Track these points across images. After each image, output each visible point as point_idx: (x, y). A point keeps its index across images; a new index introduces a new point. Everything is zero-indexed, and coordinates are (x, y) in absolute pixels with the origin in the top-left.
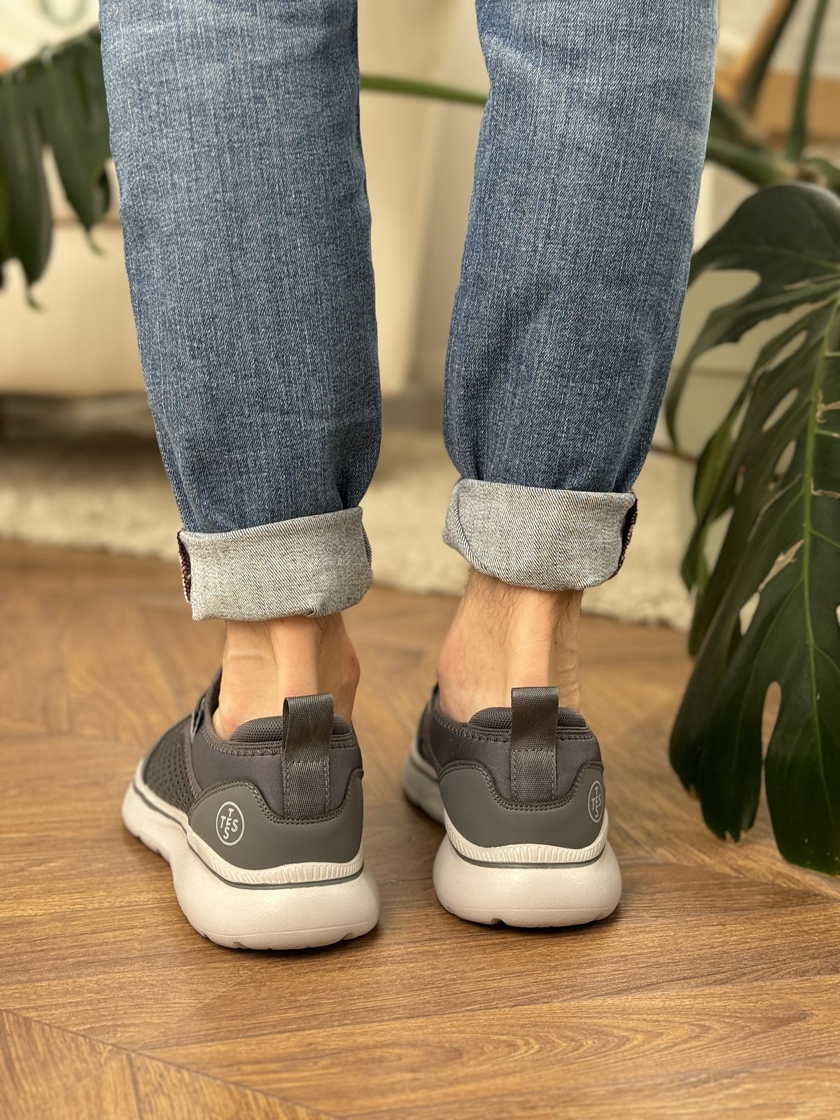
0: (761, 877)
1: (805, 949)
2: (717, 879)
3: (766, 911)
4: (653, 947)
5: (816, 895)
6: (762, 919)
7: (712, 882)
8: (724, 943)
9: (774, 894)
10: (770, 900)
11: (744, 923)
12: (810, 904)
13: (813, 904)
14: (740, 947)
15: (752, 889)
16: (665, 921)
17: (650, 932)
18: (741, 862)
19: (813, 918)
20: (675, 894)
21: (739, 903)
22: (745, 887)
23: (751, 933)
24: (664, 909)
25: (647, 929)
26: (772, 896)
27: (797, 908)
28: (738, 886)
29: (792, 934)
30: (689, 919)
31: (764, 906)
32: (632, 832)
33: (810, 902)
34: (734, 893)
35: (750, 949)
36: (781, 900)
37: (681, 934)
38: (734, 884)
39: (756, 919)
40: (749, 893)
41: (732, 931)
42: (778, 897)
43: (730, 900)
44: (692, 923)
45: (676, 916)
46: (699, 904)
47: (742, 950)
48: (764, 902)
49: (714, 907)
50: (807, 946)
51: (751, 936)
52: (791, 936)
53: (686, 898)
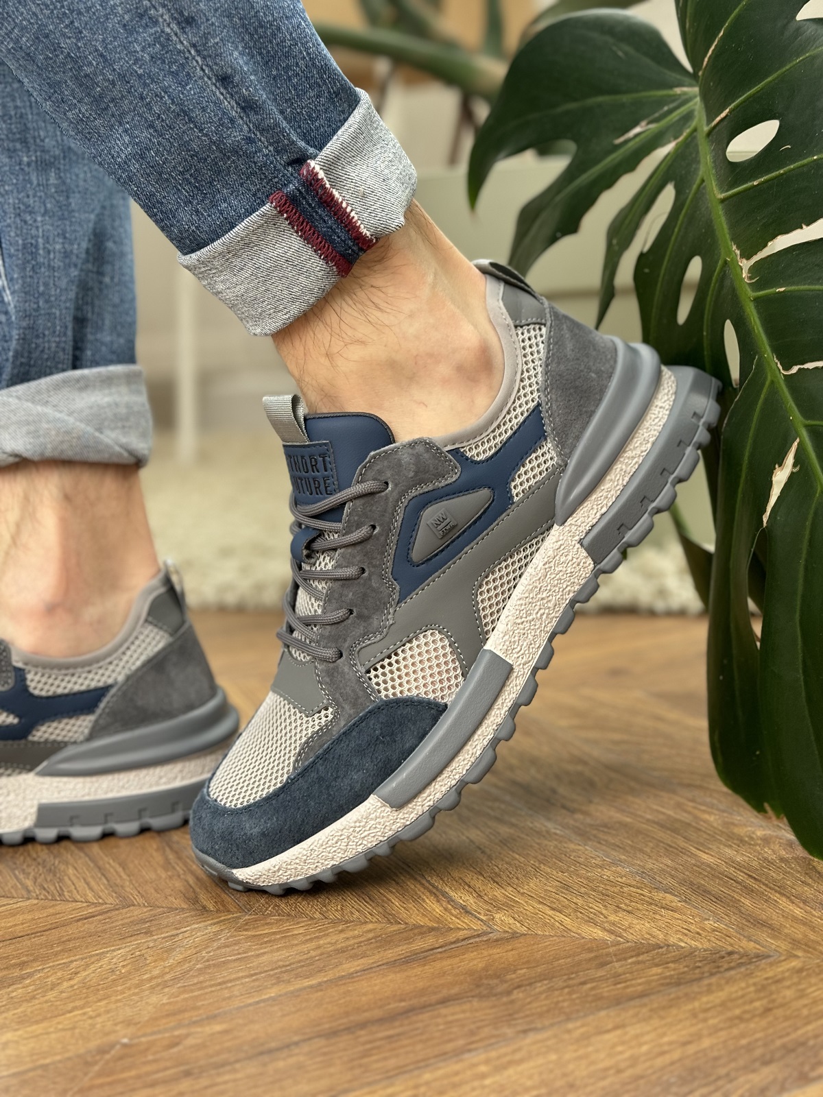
0: (648, 936)
1: (749, 1048)
2: (590, 950)
3: (674, 992)
5: (730, 953)
6: (671, 1007)
7: (586, 956)
8: (634, 1061)
9: (672, 962)
10: (672, 973)
11: (651, 1017)
12: (726, 970)
13: (732, 968)
14: (659, 1062)
15: (640, 958)
16: (540, 1036)
17: (521, 1061)
18: (612, 918)
19: (740, 993)
20: (540, 987)
21: (632, 986)
22: (632, 957)
23: (664, 1034)
24: (532, 1015)
25: (518, 1056)
26: (671, 965)
27: (714, 980)
29: (722, 1025)
30: (570, 1026)
31: (668, 984)
32: (452, 894)
33: (726, 966)
34: (620, 970)
35: (672, 1063)
36: (686, 969)
37: (568, 1056)
38: (615, 955)
39: (664, 1008)
40: (639, 966)
41: (637, 1037)
42: (681, 966)
43: (619, 983)
44: (577, 1033)
45: (552, 1025)
46: (578, 998)
47: (663, 1068)
48: (665, 978)
49: (599, 998)
50: (749, 1044)
51: (666, 1039)
52: (721, 1029)
53: (557, 990)
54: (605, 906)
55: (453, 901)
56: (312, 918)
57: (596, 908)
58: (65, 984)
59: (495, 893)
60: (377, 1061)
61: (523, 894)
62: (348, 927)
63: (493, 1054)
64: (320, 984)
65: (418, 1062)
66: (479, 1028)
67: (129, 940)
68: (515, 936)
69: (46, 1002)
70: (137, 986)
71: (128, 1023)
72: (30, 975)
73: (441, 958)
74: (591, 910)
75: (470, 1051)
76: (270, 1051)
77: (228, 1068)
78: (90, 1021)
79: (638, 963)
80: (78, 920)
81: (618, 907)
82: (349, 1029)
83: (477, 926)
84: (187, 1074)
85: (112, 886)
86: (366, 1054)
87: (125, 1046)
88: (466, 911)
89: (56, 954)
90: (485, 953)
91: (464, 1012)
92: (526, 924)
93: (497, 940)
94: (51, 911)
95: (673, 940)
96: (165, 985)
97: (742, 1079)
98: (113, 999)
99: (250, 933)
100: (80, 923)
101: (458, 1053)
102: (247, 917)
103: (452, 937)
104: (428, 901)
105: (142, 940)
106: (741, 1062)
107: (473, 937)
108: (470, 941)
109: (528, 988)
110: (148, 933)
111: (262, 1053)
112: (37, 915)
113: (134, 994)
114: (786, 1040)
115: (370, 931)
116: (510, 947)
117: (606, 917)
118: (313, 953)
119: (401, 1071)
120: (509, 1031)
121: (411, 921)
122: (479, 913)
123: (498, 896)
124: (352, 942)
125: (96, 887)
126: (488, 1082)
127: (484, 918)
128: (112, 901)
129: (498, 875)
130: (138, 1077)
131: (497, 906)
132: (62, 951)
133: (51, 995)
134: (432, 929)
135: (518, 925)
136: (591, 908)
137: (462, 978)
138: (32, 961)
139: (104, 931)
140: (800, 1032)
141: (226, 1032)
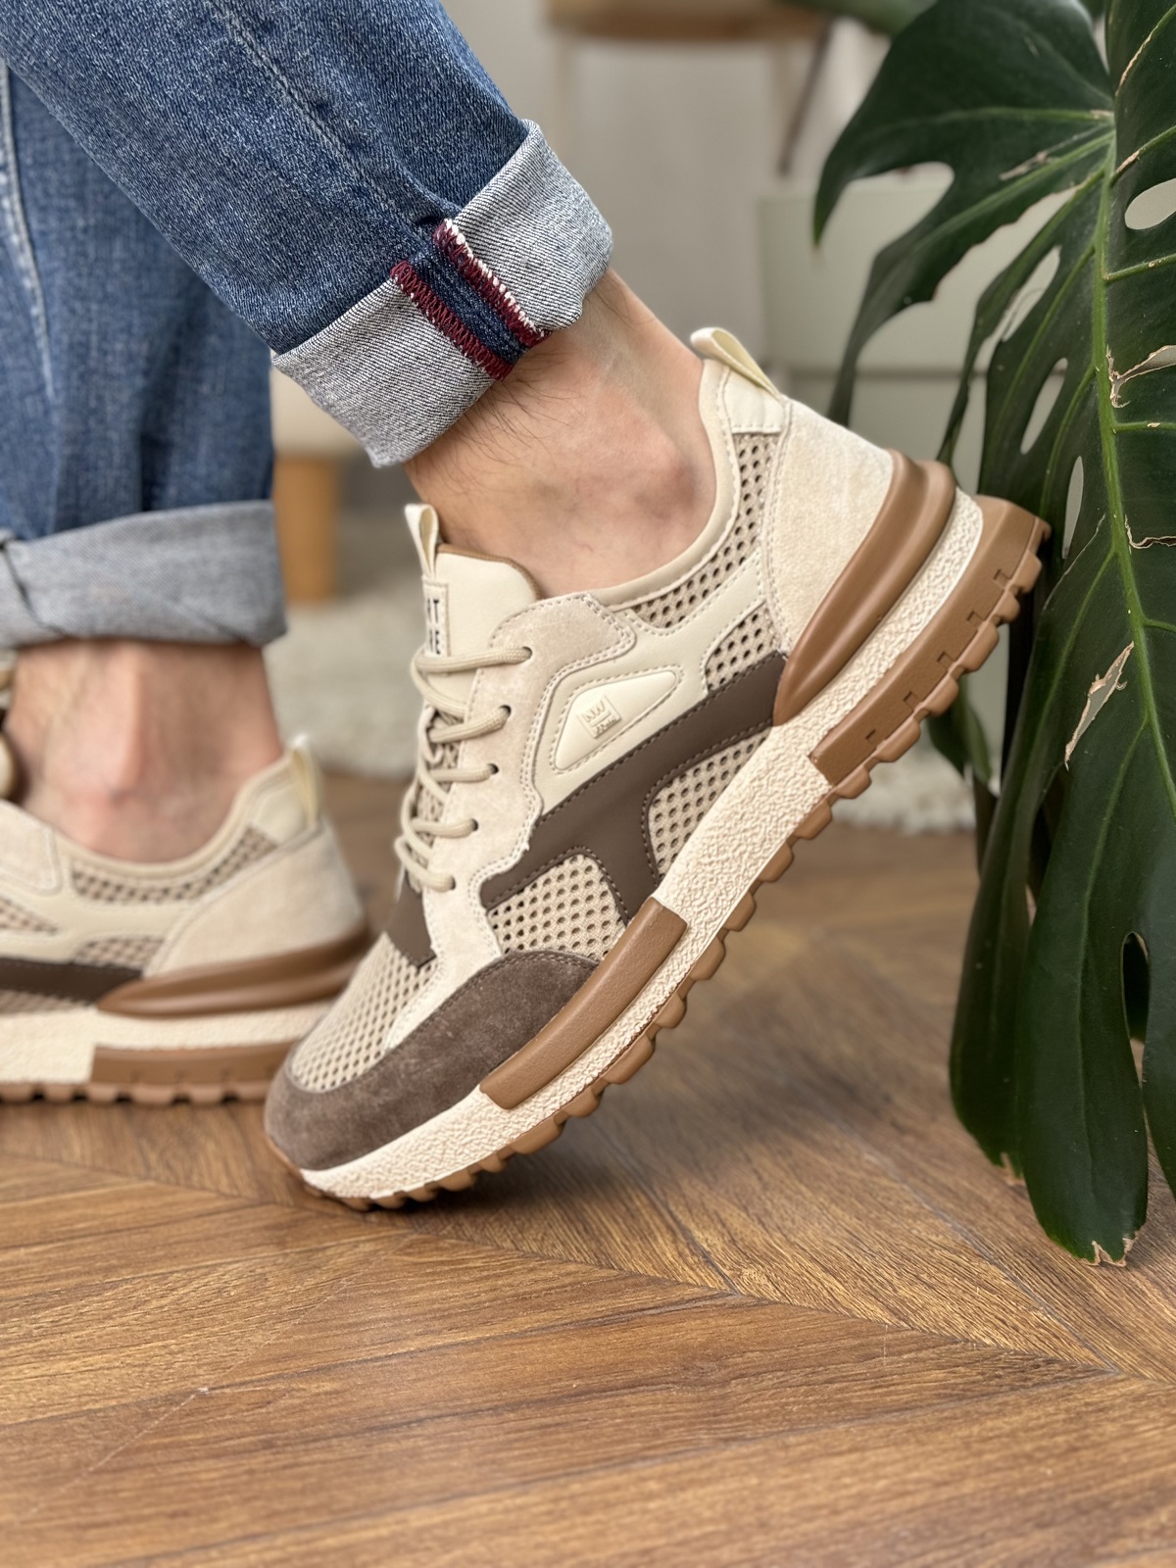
0: (942, 1324)
1: (1025, 1502)
2: (856, 1335)
3: (950, 1409)
4: (712, 1521)
5: (1049, 1362)
6: (939, 1429)
8: (861, 1498)
9: (965, 1365)
10: (959, 1381)
11: (906, 1441)
12: (1034, 1385)
13: (1044, 1384)
14: (893, 1506)
15: (922, 1355)
16: (744, 1450)
17: (709, 1481)
18: (904, 1292)
19: (1042, 1421)
20: (769, 1380)
21: (896, 1393)
22: (910, 1351)
23: (916, 1467)
24: (746, 1418)
25: (704, 1474)
26: (962, 1369)
27: (1012, 1398)
29: (1000, 1464)
30: (792, 1439)
31: (946, 1396)
32: (698, 1234)
33: (1037, 1380)
34: (887, 1369)
35: (912, 1510)
36: (980, 1377)
37: (772, 1483)
38: (888, 1346)
39: (928, 1430)
40: (914, 1366)
41: (877, 1465)
42: (974, 1373)
43: (880, 1387)
44: (795, 1453)
45: (766, 1436)
46: (814, 1402)
47: (894, 1516)
48: (945, 1387)
49: (845, 1405)
50: (1029, 1495)
51: (915, 1475)
52: (998, 1470)
53: (790, 1387)
54: (900, 1274)
55: (694, 1243)
56: (499, 1248)
57: (887, 1276)
58: (155, 1303)
59: (756, 1239)
60: (515, 1458)
61: (792, 1244)
62: (542, 1265)
63: (675, 1467)
64: (478, 1341)
65: (572, 1465)
66: (666, 1428)
67: (253, 1250)
68: (761, 1303)
69: (123, 1325)
70: (245, 1316)
71: (215, 1366)
72: (114, 1285)
73: (651, 1324)
74: (878, 1278)
75: (644, 1458)
76: (384, 1428)
77: (323, 1443)
78: (169, 1357)
79: (916, 1360)
80: (199, 1216)
81: (917, 1277)
82: (495, 1410)
83: (714, 1283)
84: (268, 1445)
86: (508, 1445)
87: (202, 1396)
89: (155, 1260)
90: (713, 1323)
91: (655, 1403)
92: (782, 1288)
93: (734, 1307)
94: (169, 1199)
95: (975, 1333)
96: (279, 1319)
97: (998, 1545)
98: (207, 1331)
100: (198, 1221)
101: (627, 1460)
103: (676, 1294)
104: (660, 1240)
106: (1008, 1520)
107: (705, 1298)
108: (698, 1304)
109: (753, 1379)
111: (370, 1429)
113: (236, 1327)
114: (1081, 1496)
115: (568, 1274)
116: (748, 1319)
117: (895, 1291)
118: (483, 1297)
119: (545, 1476)
120: (705, 1437)
122: (724, 1265)
123: (758, 1243)
124: (541, 1286)
126: (652, 1505)
127: (727, 1273)
129: (768, 1213)
130: (205, 1442)
131: (750, 1255)
133: (130, 1317)
134: (653, 1281)
135: (771, 1287)
136: (881, 1275)
137: (669, 1354)
138: (122, 1267)
140: (1106, 1487)
141: (337, 1392)
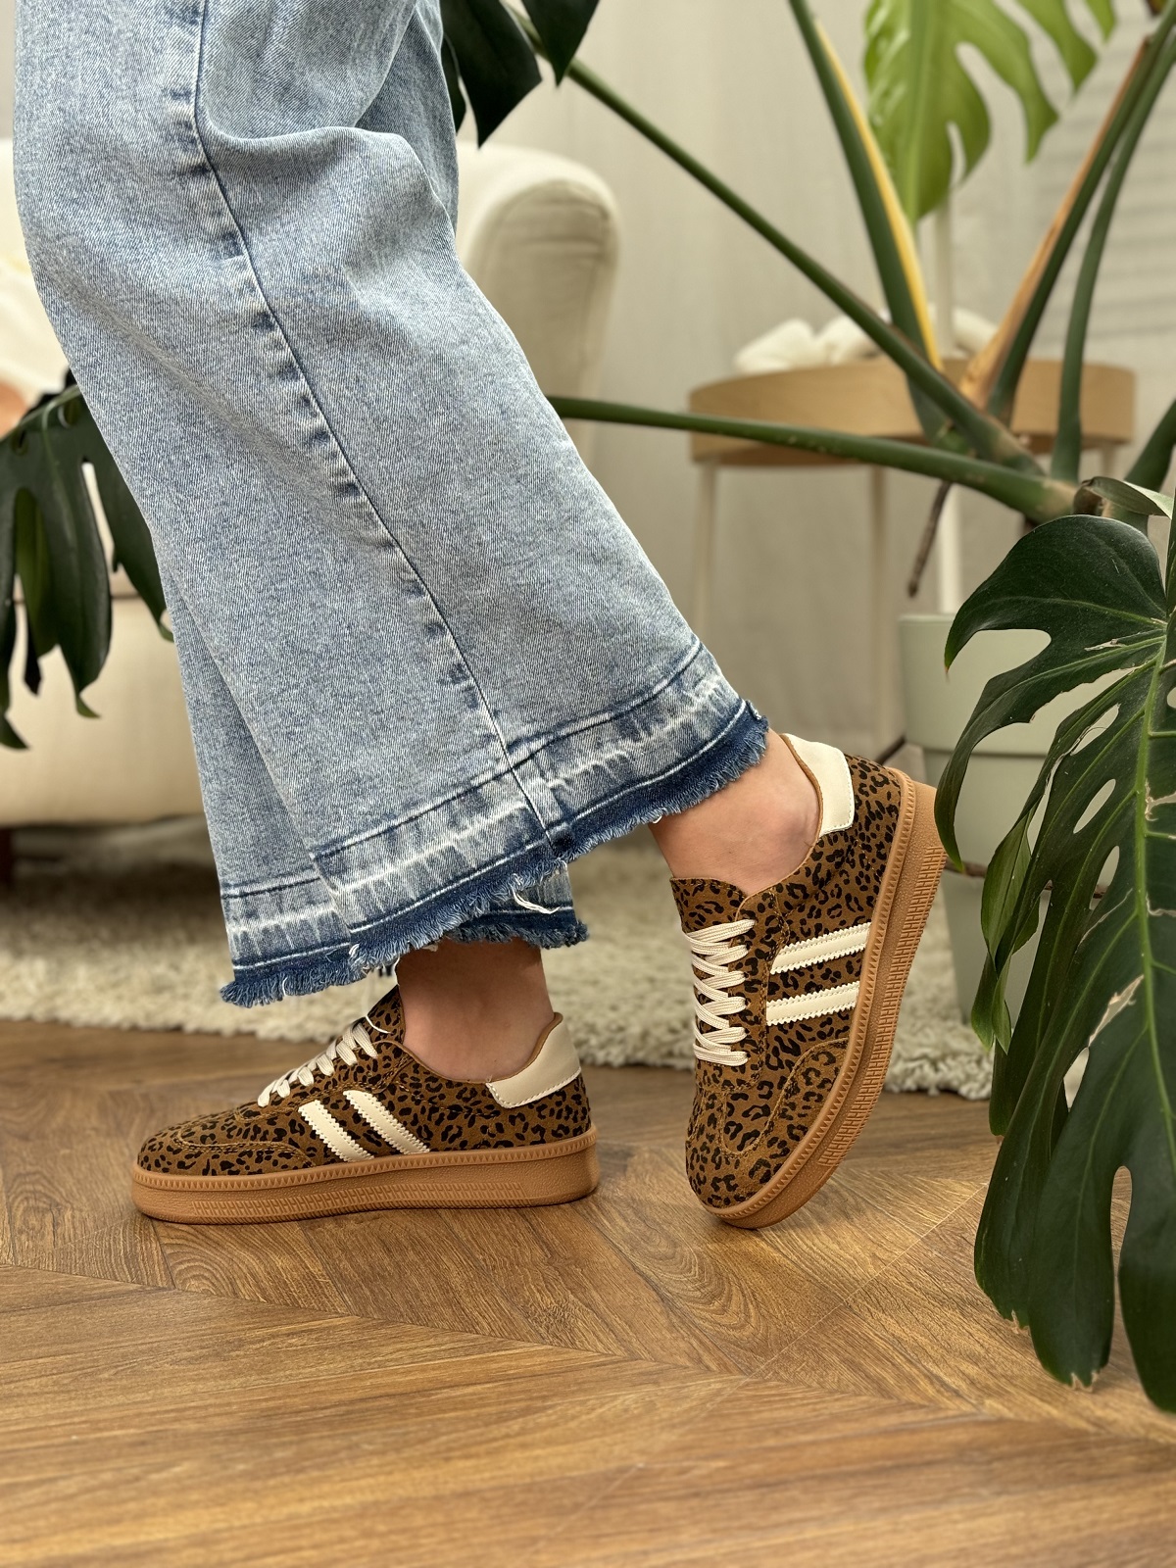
7: (1067, 1441)
14: (1116, 1526)
16: (1011, 1498)
17: (991, 1514)
25: (987, 1511)
28: (1101, 1444)
30: (1041, 1493)
31: (1139, 1470)
34: (1098, 1455)
35: (1128, 1529)
36: (1159, 1460)
37: (1034, 1515)
38: (1095, 1443)
39: (1130, 1488)
41: (1101, 1506)
44: (1047, 1499)
45: (1025, 1491)
47: (1117, 1531)
48: (1138, 1465)
49: (1072, 1475)
51: (1126, 1511)
53: (1034, 1465)
55: (946, 1385)
58: (582, 1417)
62: (844, 1397)
63: (969, 1507)
67: (637, 1387)
68: (1001, 1421)
69: (567, 1429)
72: (552, 1407)
78: (609, 1448)
79: (1115, 1451)
80: (591, 1367)
85: (620, 1341)
88: (957, 1394)
95: (1153, 1436)
96: (675, 1426)
98: (627, 1432)
99: (750, 1393)
101: (937, 1503)
102: (748, 1380)
105: (651, 1388)
109: (1007, 1461)
110: (656, 1383)
112: (552, 1359)
113: (646, 1431)
116: (995, 1429)
120: (985, 1492)
121: (904, 1398)
122: (971, 1398)
125: (605, 1340)
127: (974, 1402)
128: (620, 1353)
132: (577, 1391)
137: (947, 1447)
139: (616, 1378)
